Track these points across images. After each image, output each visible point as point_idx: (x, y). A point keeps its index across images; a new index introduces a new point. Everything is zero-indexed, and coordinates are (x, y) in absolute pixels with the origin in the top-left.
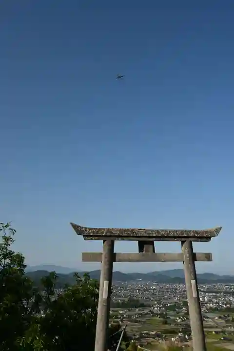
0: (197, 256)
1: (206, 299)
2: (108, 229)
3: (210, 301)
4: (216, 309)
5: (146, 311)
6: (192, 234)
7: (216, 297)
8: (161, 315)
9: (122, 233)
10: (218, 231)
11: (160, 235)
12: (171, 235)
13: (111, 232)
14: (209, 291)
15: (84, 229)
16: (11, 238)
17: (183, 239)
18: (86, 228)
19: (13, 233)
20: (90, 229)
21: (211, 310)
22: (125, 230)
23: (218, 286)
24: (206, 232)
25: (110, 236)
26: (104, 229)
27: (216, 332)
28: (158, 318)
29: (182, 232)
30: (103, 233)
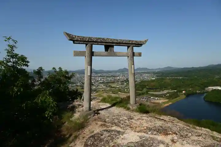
0: (135, 53)
1: (99, 79)
2: (89, 37)
3: (100, 80)
4: (103, 83)
5: (75, 85)
6: (134, 42)
7: (103, 78)
8: (81, 86)
9: (98, 40)
10: (146, 41)
11: (118, 42)
12: (124, 42)
13: (91, 39)
14: (100, 76)
15: (74, 36)
16: (15, 46)
17: (129, 45)
18: (75, 36)
19: (15, 42)
20: (78, 37)
21: (101, 83)
22: (99, 38)
23: (104, 74)
24: (141, 42)
25: (91, 42)
26: (87, 37)
27: (102, 90)
28: (79, 87)
29: (130, 41)
30: (86, 39)
